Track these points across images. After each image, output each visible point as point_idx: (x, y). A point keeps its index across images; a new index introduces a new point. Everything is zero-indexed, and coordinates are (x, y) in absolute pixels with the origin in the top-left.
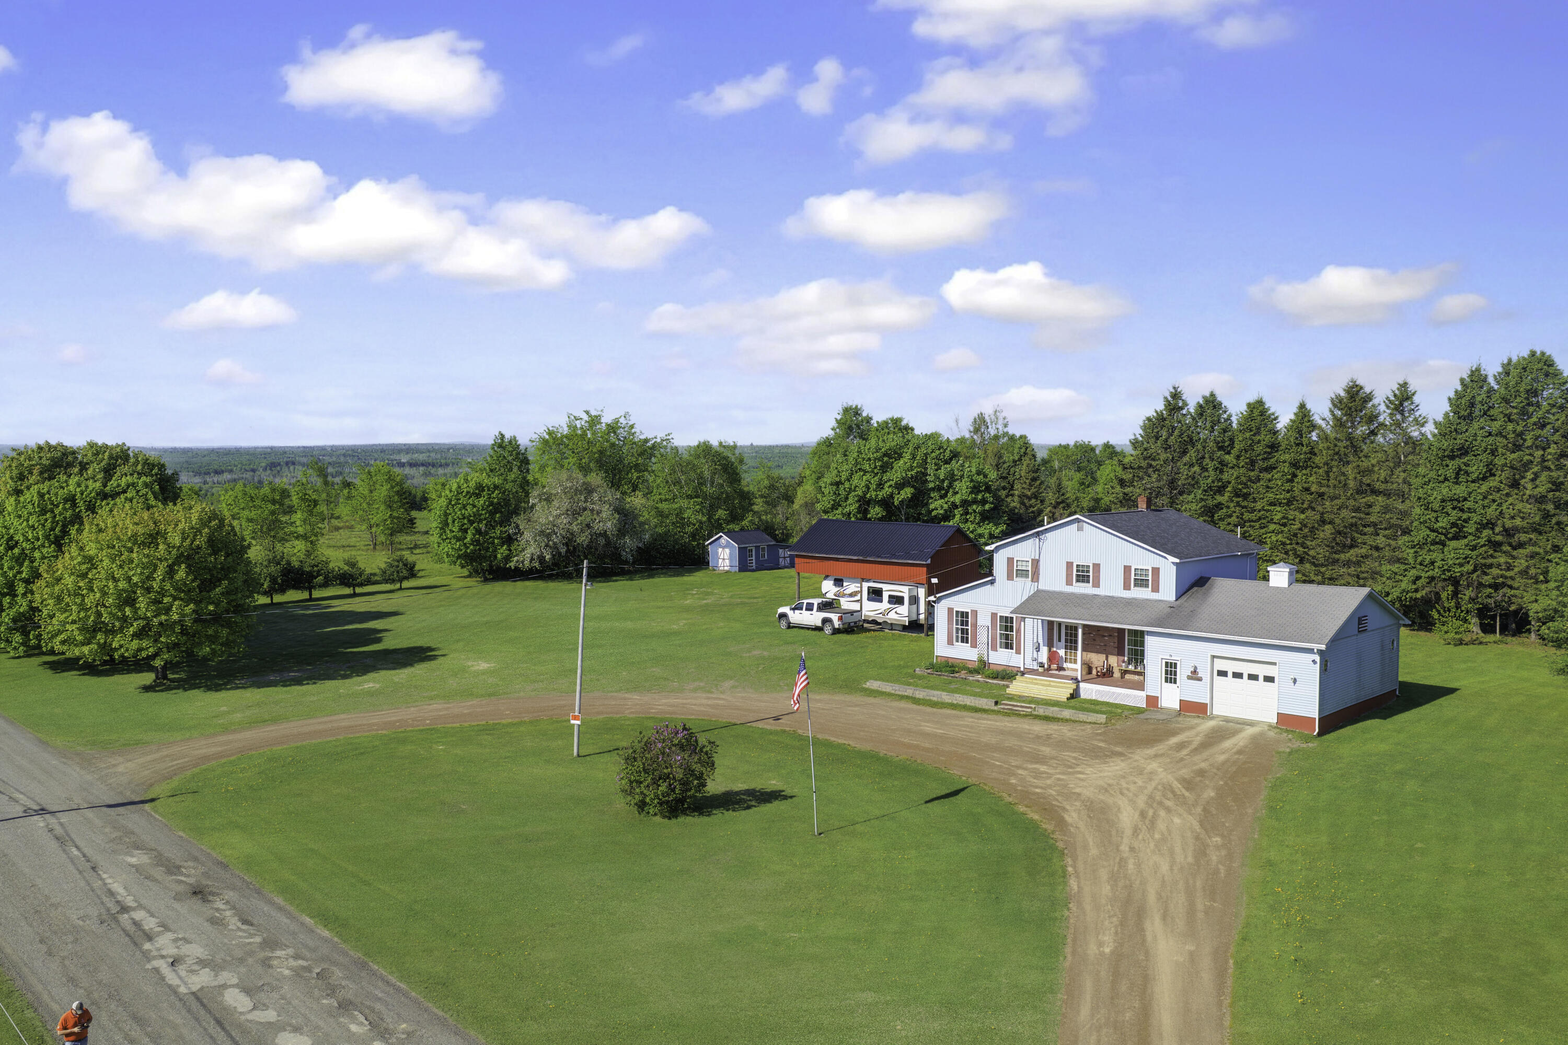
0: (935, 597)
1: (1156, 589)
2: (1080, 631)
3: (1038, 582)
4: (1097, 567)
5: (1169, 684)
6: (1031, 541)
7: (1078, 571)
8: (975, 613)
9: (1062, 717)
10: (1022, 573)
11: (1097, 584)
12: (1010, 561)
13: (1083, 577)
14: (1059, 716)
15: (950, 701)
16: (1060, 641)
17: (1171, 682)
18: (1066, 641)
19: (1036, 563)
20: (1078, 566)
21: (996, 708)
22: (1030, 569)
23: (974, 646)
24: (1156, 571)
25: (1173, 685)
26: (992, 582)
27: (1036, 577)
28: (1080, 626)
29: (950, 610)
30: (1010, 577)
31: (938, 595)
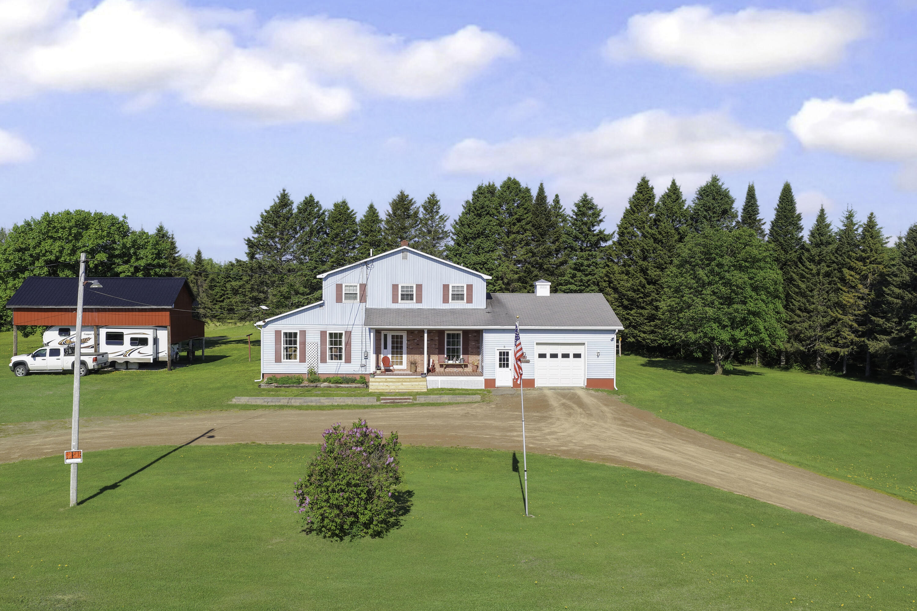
0: (264, 322)
1: (470, 301)
2: (426, 335)
3: (366, 302)
4: (419, 287)
5: (502, 369)
6: (358, 270)
7: (402, 291)
8: (303, 333)
9: (441, 402)
10: (351, 296)
11: (419, 300)
12: (339, 287)
13: (407, 297)
14: (439, 401)
15: (330, 404)
16: (385, 348)
17: (504, 367)
18: (393, 348)
19: (363, 287)
20: (402, 287)
21: (378, 403)
22: (358, 292)
23: (303, 360)
24: (470, 287)
25: (506, 369)
26: (321, 305)
27: (363, 299)
28: (426, 331)
29: (278, 333)
30: (339, 299)
31: (267, 320)
